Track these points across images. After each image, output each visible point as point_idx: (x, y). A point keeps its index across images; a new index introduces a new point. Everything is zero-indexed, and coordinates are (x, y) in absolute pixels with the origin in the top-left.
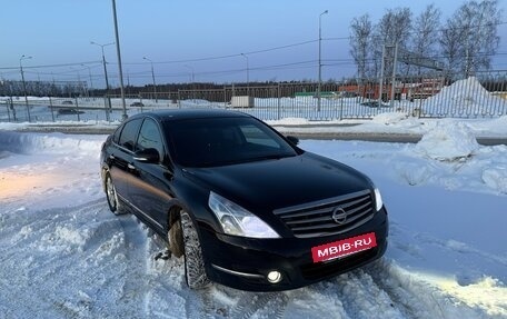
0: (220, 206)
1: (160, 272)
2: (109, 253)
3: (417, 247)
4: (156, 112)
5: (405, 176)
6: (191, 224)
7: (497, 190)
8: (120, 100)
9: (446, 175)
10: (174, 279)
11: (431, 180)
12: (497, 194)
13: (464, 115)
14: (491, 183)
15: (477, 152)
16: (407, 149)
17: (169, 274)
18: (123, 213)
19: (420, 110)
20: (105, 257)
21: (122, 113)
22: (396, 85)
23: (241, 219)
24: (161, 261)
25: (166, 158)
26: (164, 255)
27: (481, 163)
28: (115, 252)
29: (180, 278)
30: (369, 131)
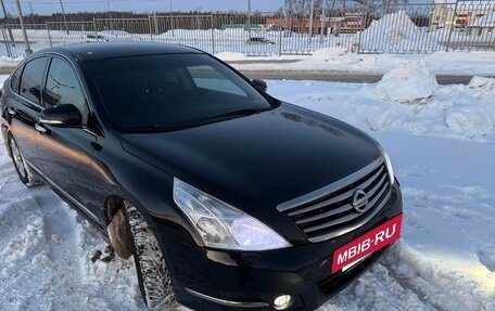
0: (193, 202)
1: (101, 279)
2: (23, 254)
3: (414, 214)
4: (68, 48)
5: (367, 122)
6: (145, 225)
7: (462, 134)
8: (20, 31)
9: (409, 120)
10: (123, 290)
11: (394, 125)
12: (463, 138)
13: (401, 50)
14: (455, 127)
15: (437, 92)
16: (366, 90)
17: (114, 282)
18: (39, 183)
19: (359, 45)
20: (18, 261)
21: (24, 47)
22: (323, 19)
23: (231, 223)
24: (101, 265)
25: (91, 118)
26: (104, 255)
27: (442, 105)
28: (32, 252)
29: (132, 291)
30: (309, 68)
